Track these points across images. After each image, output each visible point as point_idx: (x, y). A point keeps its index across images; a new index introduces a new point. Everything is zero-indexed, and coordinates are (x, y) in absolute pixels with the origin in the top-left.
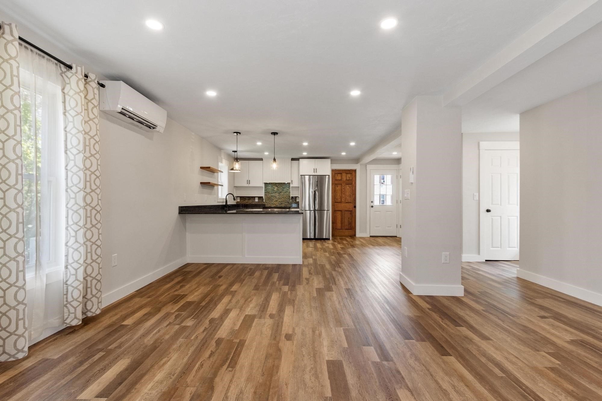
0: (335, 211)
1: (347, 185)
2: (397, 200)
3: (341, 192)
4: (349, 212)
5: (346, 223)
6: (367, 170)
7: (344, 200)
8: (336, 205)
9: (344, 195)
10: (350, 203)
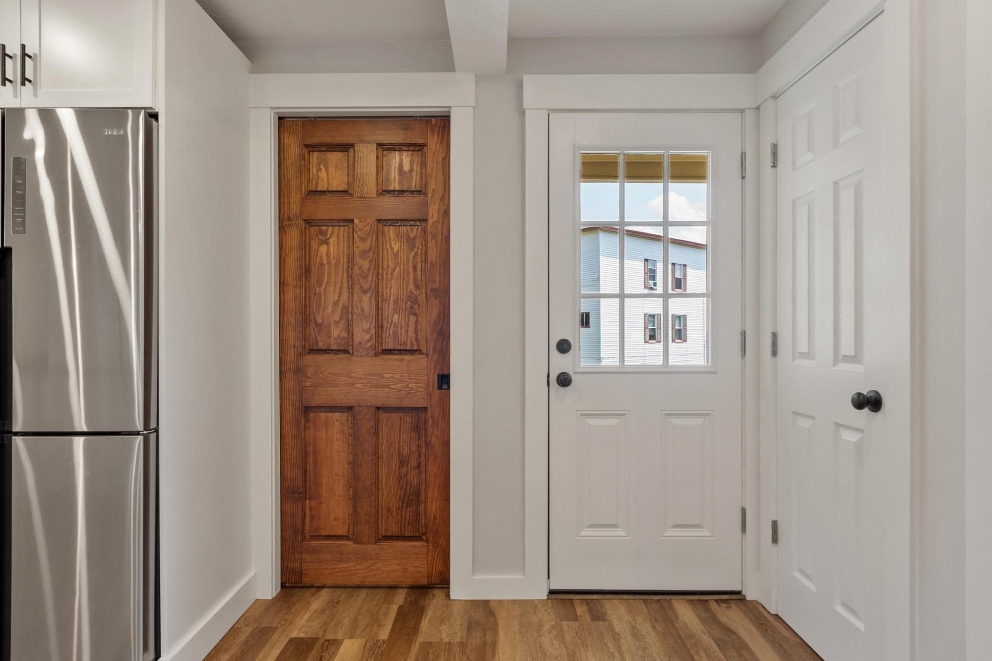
0: (307, 409)
1: (391, 232)
2: (744, 334)
3: (350, 277)
4: (408, 419)
5: (389, 495)
6: (522, 113)
7: (367, 331)
8: (310, 372)
9: (366, 298)
10: (412, 352)
